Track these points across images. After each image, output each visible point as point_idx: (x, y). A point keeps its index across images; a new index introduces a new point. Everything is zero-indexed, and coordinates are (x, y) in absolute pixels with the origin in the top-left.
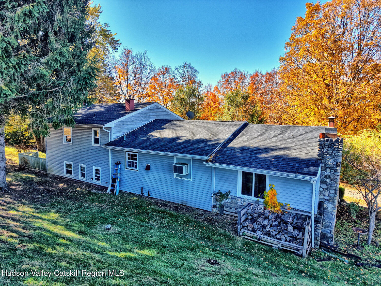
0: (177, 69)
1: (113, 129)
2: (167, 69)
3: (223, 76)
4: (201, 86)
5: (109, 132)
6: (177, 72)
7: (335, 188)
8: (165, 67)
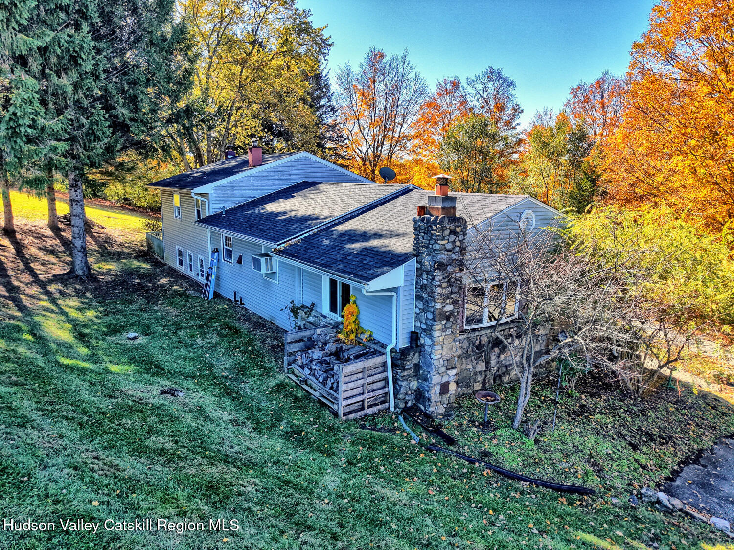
0: (470, 82)
1: (210, 196)
2: (456, 84)
3: (574, 91)
4: (520, 114)
5: (205, 200)
6: (470, 90)
7: (432, 309)
8: (450, 79)
